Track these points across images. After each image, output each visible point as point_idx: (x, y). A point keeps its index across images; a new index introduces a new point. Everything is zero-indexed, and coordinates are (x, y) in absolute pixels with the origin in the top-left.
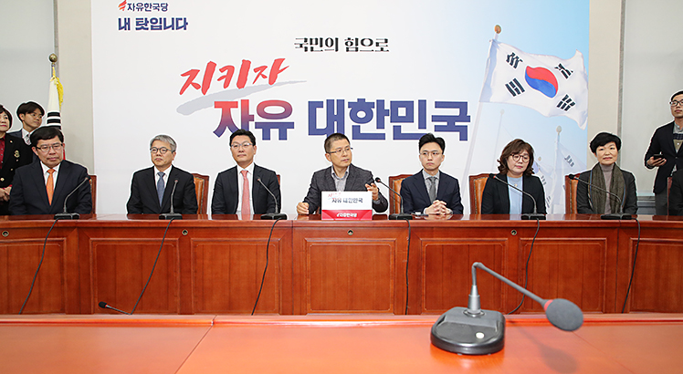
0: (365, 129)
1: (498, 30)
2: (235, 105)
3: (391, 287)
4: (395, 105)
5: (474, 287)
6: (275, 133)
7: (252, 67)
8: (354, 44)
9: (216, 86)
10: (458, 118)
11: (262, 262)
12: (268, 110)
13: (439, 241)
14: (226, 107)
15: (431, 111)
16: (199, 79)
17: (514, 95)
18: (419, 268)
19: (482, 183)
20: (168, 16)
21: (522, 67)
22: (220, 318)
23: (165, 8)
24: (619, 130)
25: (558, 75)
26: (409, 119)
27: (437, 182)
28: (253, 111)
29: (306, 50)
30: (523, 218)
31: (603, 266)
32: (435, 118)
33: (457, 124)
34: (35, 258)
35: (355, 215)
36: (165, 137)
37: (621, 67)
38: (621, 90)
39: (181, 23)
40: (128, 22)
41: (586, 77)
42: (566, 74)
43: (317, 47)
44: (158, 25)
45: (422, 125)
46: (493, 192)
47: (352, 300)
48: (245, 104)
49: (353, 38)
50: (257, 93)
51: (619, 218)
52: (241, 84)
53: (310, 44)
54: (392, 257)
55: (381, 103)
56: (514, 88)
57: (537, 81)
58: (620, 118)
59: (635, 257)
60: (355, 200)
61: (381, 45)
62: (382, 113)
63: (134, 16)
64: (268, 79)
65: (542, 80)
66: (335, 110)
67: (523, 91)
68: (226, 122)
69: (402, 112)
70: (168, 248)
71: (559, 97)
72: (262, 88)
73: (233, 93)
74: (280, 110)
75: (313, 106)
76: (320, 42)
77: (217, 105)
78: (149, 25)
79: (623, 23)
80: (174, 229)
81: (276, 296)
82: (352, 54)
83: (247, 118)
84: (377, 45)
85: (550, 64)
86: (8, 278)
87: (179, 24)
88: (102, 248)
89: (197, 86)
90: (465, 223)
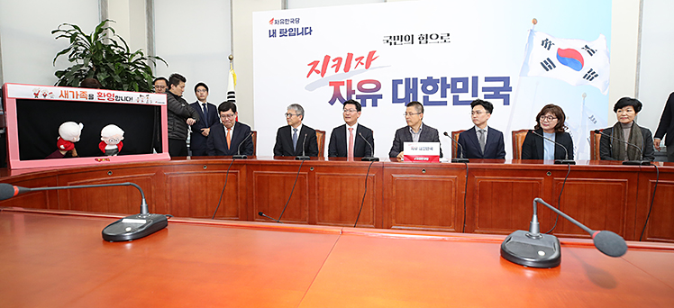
0: (432, 98)
1: (535, 22)
2: (343, 83)
3: (453, 210)
4: (455, 80)
5: (535, 217)
6: (369, 102)
7: (354, 58)
8: (425, 38)
9: (330, 71)
10: (502, 89)
11: (362, 189)
12: (365, 86)
13: (489, 178)
14: (336, 85)
15: (482, 84)
16: (319, 68)
17: (547, 70)
18: (474, 197)
19: (522, 137)
20: (300, 26)
21: (554, 49)
22: (345, 229)
23: (298, 21)
24: (637, 94)
25: (584, 54)
26: (465, 90)
27: (486, 134)
28: (354, 87)
29: (391, 44)
30: (555, 163)
31: (624, 201)
32: (484, 89)
33: (501, 93)
34: (221, 183)
35: (427, 159)
36: (298, 105)
37: (639, 45)
38: (638, 64)
39: (308, 31)
40: (274, 32)
41: (608, 55)
42: (591, 52)
43: (398, 42)
44: (293, 32)
45: (475, 94)
46: (531, 144)
47: (424, 218)
48: (349, 82)
49: (424, 34)
50: (357, 75)
51: (639, 164)
52: (347, 69)
53: (393, 40)
54: (453, 189)
55: (444, 79)
56: (547, 65)
57: (567, 59)
58: (637, 85)
59: (653, 195)
60: (427, 149)
61: (444, 38)
62: (445, 87)
63: (278, 27)
64: (364, 66)
65: (570, 58)
66: (411, 84)
67: (555, 67)
68: (337, 96)
69: (460, 85)
70: (301, 179)
71: (585, 71)
72: (361, 71)
73: (341, 76)
74: (373, 86)
75: (396, 83)
76: (401, 38)
77: (331, 84)
78: (288, 33)
79: (641, 10)
80: (305, 167)
81: (371, 214)
82: (423, 45)
83: (350, 92)
84: (442, 38)
85: (577, 46)
86: (207, 195)
87: (307, 31)
88: (260, 177)
89: (317, 72)
90: (507, 165)
